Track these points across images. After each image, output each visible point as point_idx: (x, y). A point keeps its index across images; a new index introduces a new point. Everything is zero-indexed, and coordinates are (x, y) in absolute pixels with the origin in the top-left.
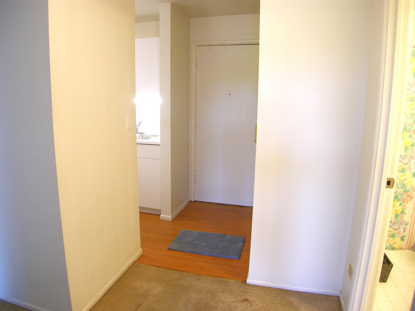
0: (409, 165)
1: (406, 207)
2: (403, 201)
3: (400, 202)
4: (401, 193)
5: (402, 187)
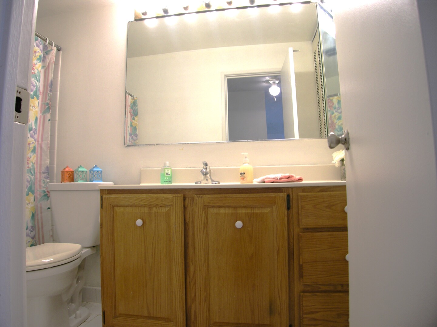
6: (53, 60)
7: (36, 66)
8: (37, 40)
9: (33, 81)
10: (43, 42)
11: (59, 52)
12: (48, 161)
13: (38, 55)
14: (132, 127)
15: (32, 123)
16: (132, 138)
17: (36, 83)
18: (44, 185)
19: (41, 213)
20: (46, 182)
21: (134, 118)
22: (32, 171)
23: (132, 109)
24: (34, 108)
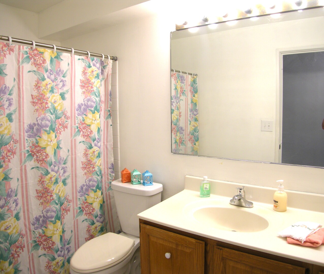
0: (8, 207)
1: (19, 262)
2: (12, 257)
3: (9, 260)
4: (6, 248)
5: (6, 241)
6: (110, 72)
7: (94, 84)
8: (93, 60)
9: (93, 98)
10: (99, 59)
11: (116, 61)
12: (113, 159)
13: (95, 74)
14: (193, 103)
15: (95, 134)
16: (193, 113)
17: (96, 100)
18: (111, 178)
19: (110, 199)
20: (112, 176)
21: (194, 95)
22: (98, 173)
23: (193, 87)
24: (95, 121)
